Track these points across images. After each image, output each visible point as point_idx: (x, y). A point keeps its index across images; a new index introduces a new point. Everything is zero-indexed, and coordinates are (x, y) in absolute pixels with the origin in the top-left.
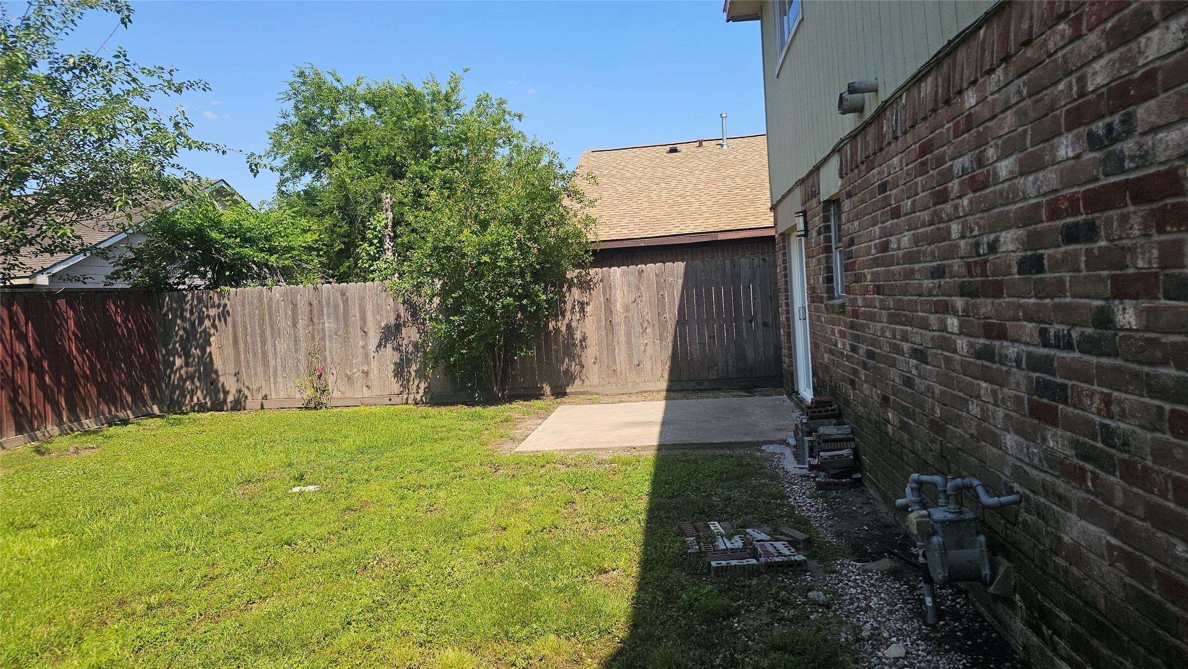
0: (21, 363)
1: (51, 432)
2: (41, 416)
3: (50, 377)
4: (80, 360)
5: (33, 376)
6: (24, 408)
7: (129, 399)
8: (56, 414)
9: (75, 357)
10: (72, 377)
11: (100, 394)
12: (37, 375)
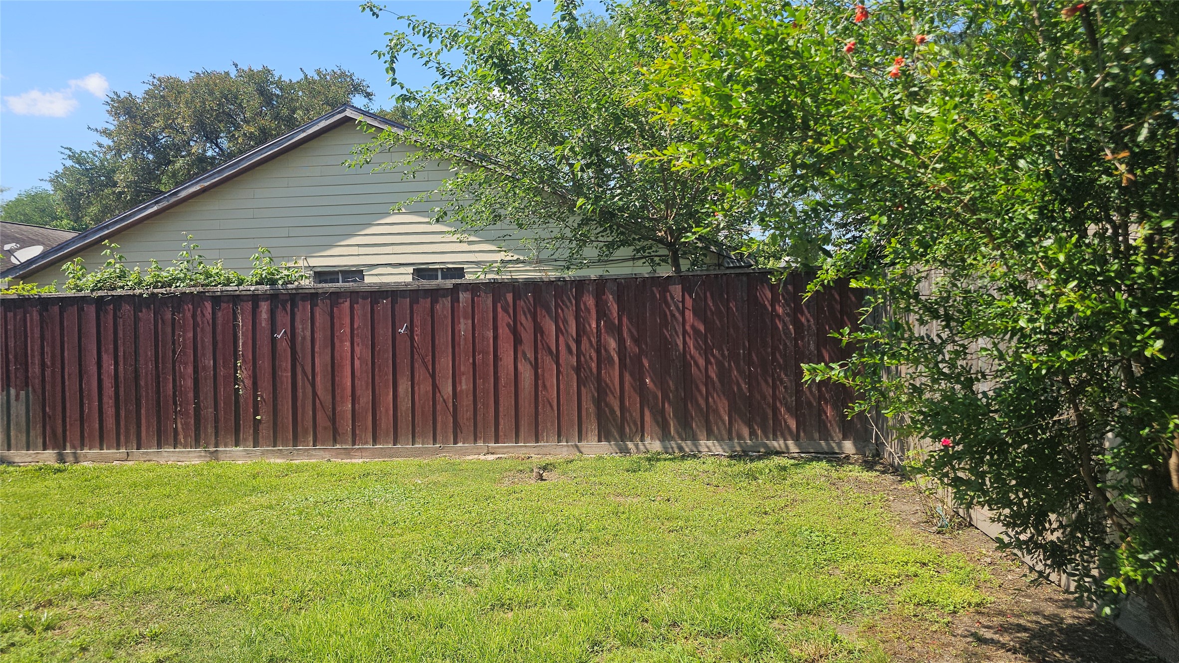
0: (610, 360)
1: (648, 446)
2: (635, 424)
3: (652, 380)
4: (702, 362)
5: (627, 377)
6: (613, 412)
7: (793, 424)
8: (657, 423)
9: (692, 357)
10: (686, 380)
11: (733, 410)
12: (632, 375)
